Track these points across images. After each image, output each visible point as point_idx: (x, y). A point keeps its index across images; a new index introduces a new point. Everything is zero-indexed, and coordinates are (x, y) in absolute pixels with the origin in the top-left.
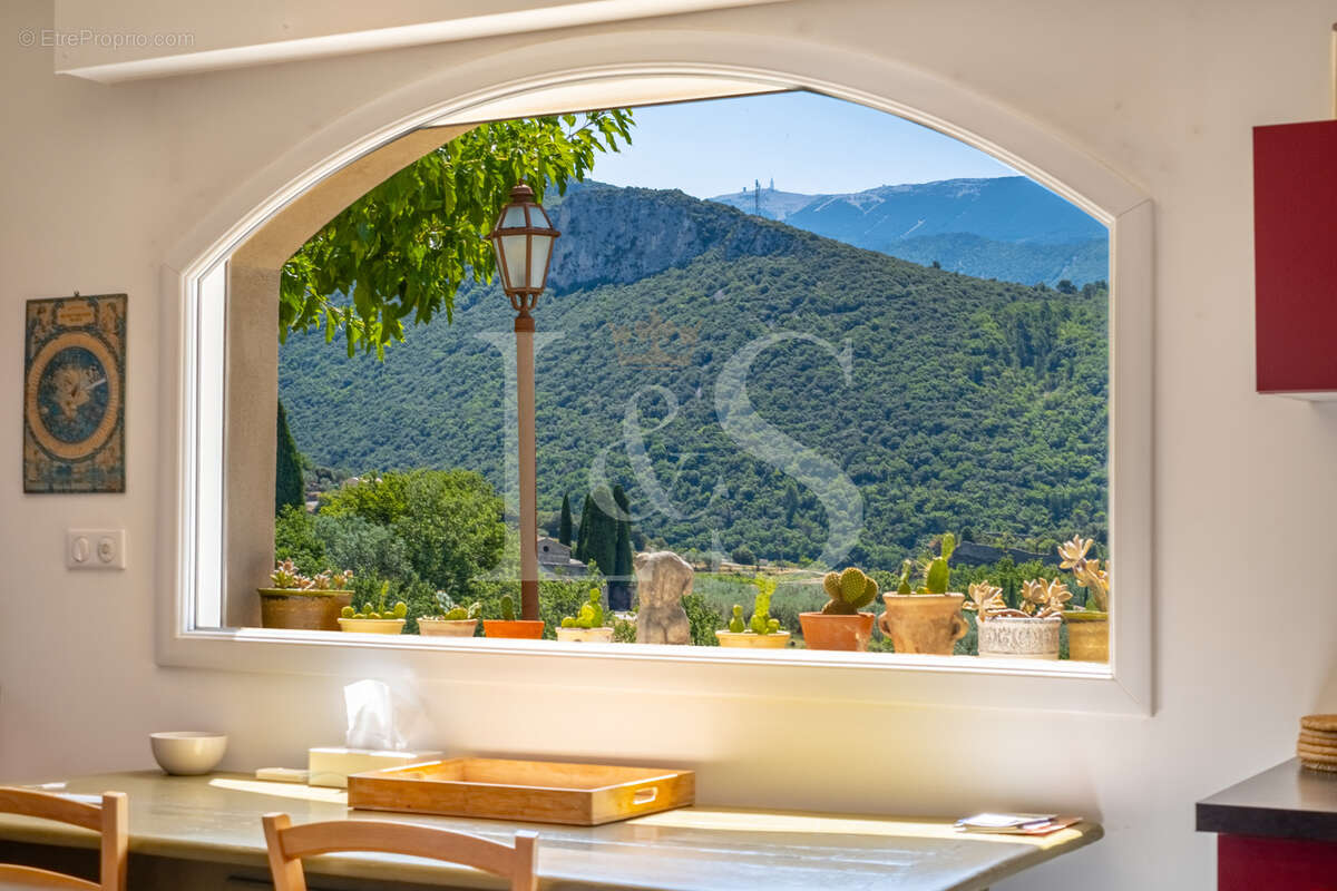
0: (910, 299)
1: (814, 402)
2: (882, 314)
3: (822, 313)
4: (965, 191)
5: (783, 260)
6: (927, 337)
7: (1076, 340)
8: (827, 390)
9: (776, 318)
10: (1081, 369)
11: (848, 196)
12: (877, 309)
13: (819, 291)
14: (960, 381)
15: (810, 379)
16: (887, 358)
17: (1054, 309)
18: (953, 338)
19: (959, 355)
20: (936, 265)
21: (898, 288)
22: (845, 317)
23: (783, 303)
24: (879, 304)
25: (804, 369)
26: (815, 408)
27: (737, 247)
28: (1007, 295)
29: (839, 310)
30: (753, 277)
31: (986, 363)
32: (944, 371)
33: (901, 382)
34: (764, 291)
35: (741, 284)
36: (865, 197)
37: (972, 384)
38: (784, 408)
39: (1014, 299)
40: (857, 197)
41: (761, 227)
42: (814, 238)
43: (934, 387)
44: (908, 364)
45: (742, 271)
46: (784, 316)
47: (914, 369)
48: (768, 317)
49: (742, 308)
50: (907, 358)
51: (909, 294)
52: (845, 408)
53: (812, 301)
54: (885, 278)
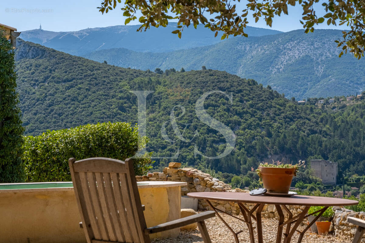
0: (94, 76)
1: (54, 120)
2: (83, 83)
3: (58, 82)
4: (122, 31)
5: (41, 61)
6: (101, 93)
7: (162, 93)
8: (60, 115)
9: (38, 85)
10: (164, 105)
11: (73, 33)
12: (80, 81)
13: (56, 74)
14: (115, 110)
15: (52, 110)
16: (84, 101)
17: (153, 80)
18: (112, 93)
19: (114, 100)
20: (106, 62)
21: (89, 72)
22: (67, 84)
23: (41, 78)
24: (81, 79)
25: (50, 106)
26: (55, 122)
27: (21, 55)
28: (135, 74)
29: (65, 81)
30: (28, 67)
31: (125, 103)
32: (108, 107)
33: (90, 111)
34: (33, 73)
35: (23, 71)
36: (81, 33)
37: (119, 111)
38: (41, 123)
39: (137, 76)
40: (77, 33)
41: (31, 47)
42: (54, 51)
43: (104, 113)
44: (93, 104)
45: (23, 65)
46: (41, 84)
47: (96, 105)
48: (34, 84)
49: (23, 81)
50: (93, 101)
51: (94, 74)
52: (67, 122)
53: (53, 78)
54: (84, 68)
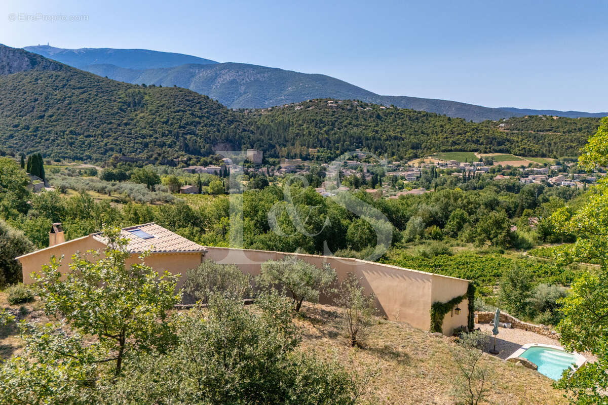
0: (100, 86)
1: (72, 114)
2: (92, 90)
3: (74, 89)
4: (109, 52)
5: (60, 73)
6: (105, 98)
7: (148, 100)
8: (77, 111)
9: (58, 90)
10: (150, 108)
11: (74, 50)
12: (89, 89)
13: (72, 83)
14: (116, 110)
15: (71, 108)
16: (94, 103)
17: (141, 91)
18: (113, 98)
19: (115, 103)
20: (107, 77)
21: (96, 83)
22: (81, 91)
23: (60, 85)
24: (90, 87)
25: (69, 105)
26: (73, 116)
27: (44, 68)
28: (128, 87)
29: (79, 88)
30: (50, 77)
31: (123, 106)
32: (111, 107)
33: (99, 110)
34: (54, 81)
35: (46, 79)
36: (79, 51)
37: (119, 111)
38: (63, 116)
39: (130, 88)
40: (77, 50)
41: (52, 62)
42: (69, 67)
43: (109, 112)
44: (100, 105)
45: (46, 74)
46: (61, 89)
47: (102, 106)
48: (56, 89)
49: (47, 86)
50: (100, 103)
51: (99, 85)
52: (82, 116)
53: (70, 85)
54: (92, 80)
